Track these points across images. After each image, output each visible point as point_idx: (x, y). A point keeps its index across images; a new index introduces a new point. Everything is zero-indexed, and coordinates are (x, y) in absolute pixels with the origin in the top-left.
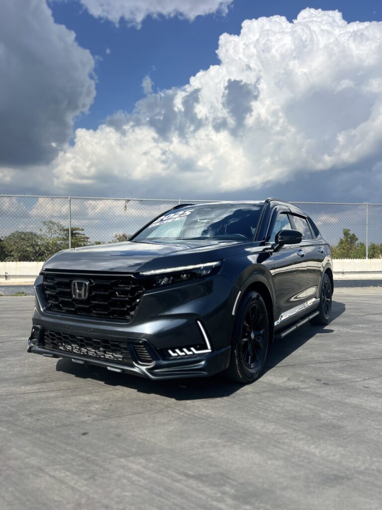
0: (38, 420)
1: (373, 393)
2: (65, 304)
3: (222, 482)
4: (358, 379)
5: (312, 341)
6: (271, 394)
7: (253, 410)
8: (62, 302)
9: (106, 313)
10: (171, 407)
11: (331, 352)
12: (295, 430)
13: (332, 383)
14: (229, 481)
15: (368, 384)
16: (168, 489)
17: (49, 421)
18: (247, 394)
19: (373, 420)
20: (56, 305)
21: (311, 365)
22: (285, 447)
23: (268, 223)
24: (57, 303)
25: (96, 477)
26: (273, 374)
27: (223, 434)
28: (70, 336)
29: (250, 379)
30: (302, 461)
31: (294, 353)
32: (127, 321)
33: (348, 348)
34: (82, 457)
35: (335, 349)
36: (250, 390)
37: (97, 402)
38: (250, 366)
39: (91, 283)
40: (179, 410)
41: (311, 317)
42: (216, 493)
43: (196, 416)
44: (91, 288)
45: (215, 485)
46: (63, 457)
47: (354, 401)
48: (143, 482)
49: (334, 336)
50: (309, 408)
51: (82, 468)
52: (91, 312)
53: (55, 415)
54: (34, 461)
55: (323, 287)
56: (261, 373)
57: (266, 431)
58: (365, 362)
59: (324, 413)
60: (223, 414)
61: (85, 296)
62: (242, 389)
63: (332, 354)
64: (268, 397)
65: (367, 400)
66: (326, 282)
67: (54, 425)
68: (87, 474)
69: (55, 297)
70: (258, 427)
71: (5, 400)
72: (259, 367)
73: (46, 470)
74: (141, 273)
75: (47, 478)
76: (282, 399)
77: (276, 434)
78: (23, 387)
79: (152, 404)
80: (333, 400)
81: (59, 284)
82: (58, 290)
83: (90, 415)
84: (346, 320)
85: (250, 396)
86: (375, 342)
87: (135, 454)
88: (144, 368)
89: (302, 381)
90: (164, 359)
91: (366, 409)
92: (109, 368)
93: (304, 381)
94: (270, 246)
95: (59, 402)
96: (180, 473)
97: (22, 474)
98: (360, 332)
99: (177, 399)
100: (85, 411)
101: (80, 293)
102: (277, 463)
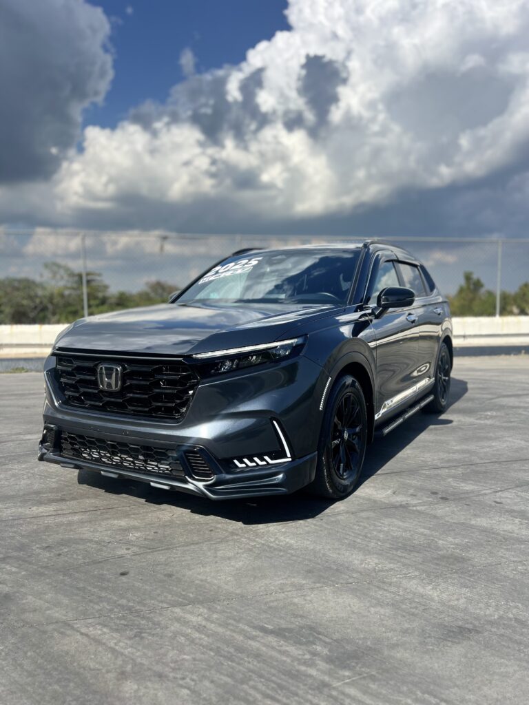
0: (59, 555)
1: (507, 511)
2: (88, 396)
3: (311, 639)
4: (487, 492)
5: (423, 437)
6: (372, 514)
7: (348, 537)
8: (84, 394)
9: (147, 409)
10: (237, 535)
11: (449, 453)
12: (404, 565)
13: (452, 497)
14: (320, 636)
15: (500, 497)
16: (240, 649)
17: (75, 556)
18: (339, 514)
19: (507, 550)
20: (76, 397)
21: (424, 472)
22: (393, 589)
23: (368, 276)
24: (77, 395)
25: (143, 635)
26: (372, 485)
27: (309, 571)
28: (97, 440)
29: (343, 493)
30: (416, 608)
31: (401, 455)
32: (177, 421)
33: (472, 447)
34: (122, 606)
35: (455, 448)
36: (342, 508)
37: (136, 529)
38: (343, 476)
39: (124, 368)
40: (249, 539)
41: (423, 404)
42: (304, 655)
43: (272, 547)
44: (125, 376)
45: (301, 644)
46: (97, 607)
47: (483, 522)
48: (206, 640)
49: (454, 429)
50: (422, 534)
51: (123, 622)
52: (127, 407)
53: (81, 547)
54: (57, 614)
55: (440, 363)
56: (357, 485)
57: (366, 567)
58: (497, 466)
59: (443, 540)
60: (309, 543)
61: (116, 386)
62: (332, 507)
63: (451, 455)
64: (368, 518)
65: (499, 521)
66: (443, 354)
67: (81, 561)
68: (131, 630)
69: (74, 387)
70: (356, 562)
71: (12, 526)
72: (354, 477)
73: (76, 626)
74: (194, 356)
75: (79, 637)
76: (387, 521)
77: (379, 571)
78: (34, 508)
79: (211, 531)
80: (455, 521)
81: (79, 370)
82: (78, 377)
83: (128, 547)
84: (470, 405)
85: (343, 518)
86: (508, 437)
87: (192, 602)
88: (201, 485)
89: (412, 495)
90: (228, 473)
91: (498, 534)
92: (152, 484)
93: (415, 495)
94: (370, 311)
95: (86, 529)
96: (255, 628)
97: (45, 632)
98: (488, 422)
99: (245, 523)
100: (122, 542)
101: (110, 381)
102: (382, 611)
